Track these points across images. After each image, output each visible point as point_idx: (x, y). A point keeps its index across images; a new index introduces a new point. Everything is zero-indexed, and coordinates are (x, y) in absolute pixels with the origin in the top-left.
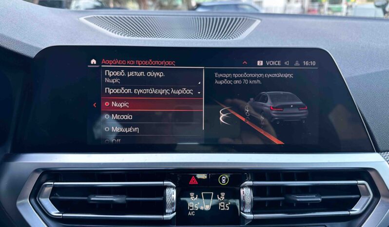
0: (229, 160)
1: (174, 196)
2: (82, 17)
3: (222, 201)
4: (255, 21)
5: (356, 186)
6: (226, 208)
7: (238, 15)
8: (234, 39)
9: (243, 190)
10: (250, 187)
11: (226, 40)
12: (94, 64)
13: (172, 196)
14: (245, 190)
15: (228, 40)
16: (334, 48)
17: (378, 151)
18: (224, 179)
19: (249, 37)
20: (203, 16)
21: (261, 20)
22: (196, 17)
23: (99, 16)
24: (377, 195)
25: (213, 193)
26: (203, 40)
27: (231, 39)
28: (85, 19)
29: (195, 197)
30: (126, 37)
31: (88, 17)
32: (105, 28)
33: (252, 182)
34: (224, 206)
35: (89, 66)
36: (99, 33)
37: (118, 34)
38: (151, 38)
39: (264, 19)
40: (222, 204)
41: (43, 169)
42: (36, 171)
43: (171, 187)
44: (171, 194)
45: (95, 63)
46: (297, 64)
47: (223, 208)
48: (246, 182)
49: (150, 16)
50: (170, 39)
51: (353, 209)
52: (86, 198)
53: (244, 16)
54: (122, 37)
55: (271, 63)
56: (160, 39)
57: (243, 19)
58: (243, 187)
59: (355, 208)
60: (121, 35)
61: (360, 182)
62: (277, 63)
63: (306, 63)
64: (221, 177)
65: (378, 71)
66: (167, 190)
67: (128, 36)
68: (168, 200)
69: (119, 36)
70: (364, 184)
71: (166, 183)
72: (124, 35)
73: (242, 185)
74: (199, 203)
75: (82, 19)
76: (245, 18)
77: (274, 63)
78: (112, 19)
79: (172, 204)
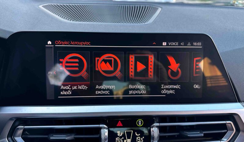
0: (143, 110)
1: (107, 134)
2: (40, 5)
3: (139, 136)
4: (158, 8)
5: (225, 124)
6: (141, 140)
7: (146, 4)
8: (145, 23)
9: (153, 129)
10: (157, 127)
11: (140, 24)
12: (50, 45)
13: (106, 134)
14: (154, 129)
15: (141, 24)
16: (211, 31)
17: (239, 101)
18: (140, 122)
19: (155, 22)
20: (123, 4)
21: (162, 8)
22: (119, 5)
23: (52, 4)
24: (238, 130)
25: (132, 131)
26: (125, 24)
27: (143, 24)
28: (42, 6)
29: (121, 134)
30: (71, 22)
31: (44, 5)
32: (57, 15)
33: (158, 124)
34: (140, 139)
35: (46, 46)
36: (53, 18)
37: (66, 19)
38: (89, 23)
39: (164, 7)
40: (139, 138)
41: (15, 118)
42: (11, 119)
43: (105, 128)
44: (105, 133)
45: (51, 43)
46: (189, 44)
47: (139, 140)
48: (154, 124)
49: (87, 5)
50: (102, 23)
51: (222, 139)
52: (47, 136)
53: (150, 5)
54: (69, 21)
55: (172, 44)
56: (95, 23)
57: (150, 7)
58: (152, 127)
59: (224, 139)
60: (68, 20)
61: (227, 122)
62: (176, 44)
63: (195, 44)
64: (139, 121)
65: (240, 47)
66: (102, 130)
67: (73, 21)
68: (103, 137)
69: (67, 21)
70: (230, 123)
71: (101, 126)
72: (70, 20)
73: (152, 126)
74: (123, 138)
75: (41, 6)
76: (151, 6)
77: (174, 44)
78: (61, 7)
79: (105, 139)
